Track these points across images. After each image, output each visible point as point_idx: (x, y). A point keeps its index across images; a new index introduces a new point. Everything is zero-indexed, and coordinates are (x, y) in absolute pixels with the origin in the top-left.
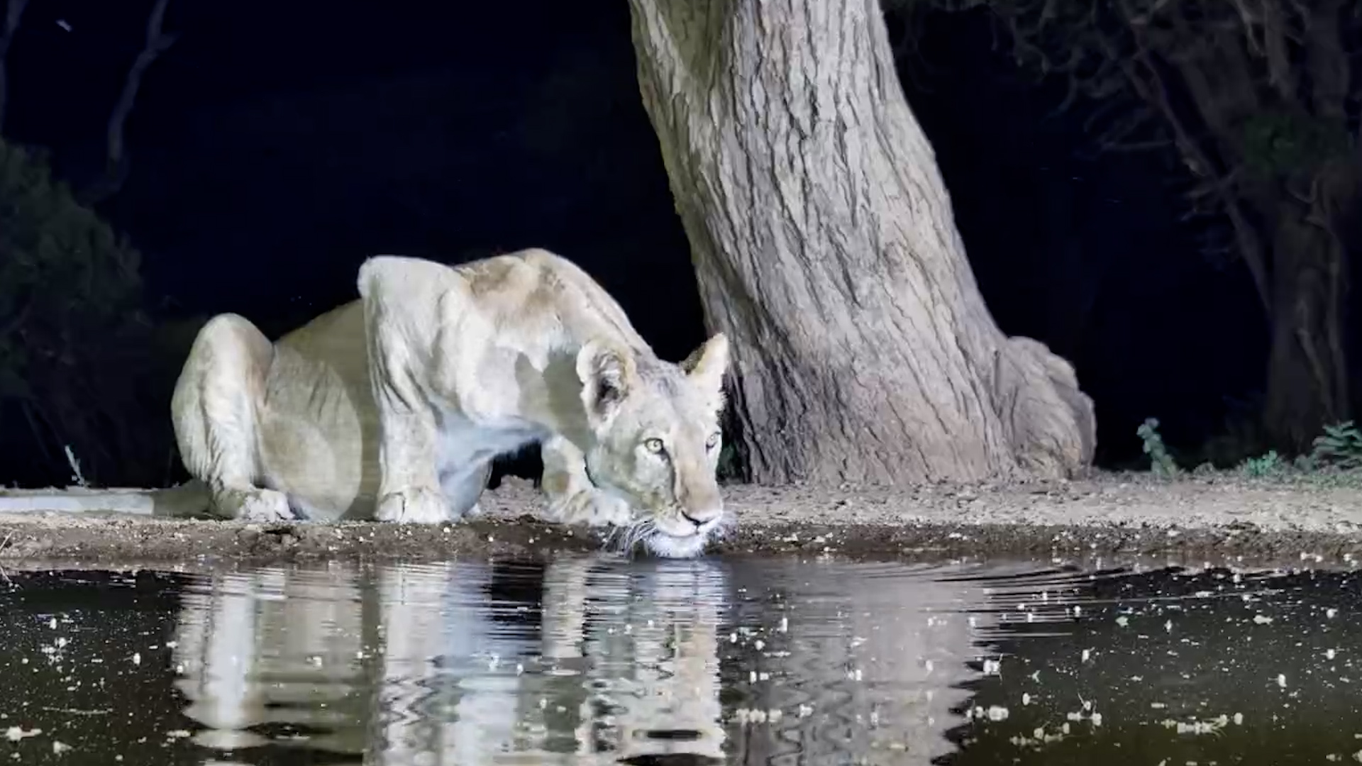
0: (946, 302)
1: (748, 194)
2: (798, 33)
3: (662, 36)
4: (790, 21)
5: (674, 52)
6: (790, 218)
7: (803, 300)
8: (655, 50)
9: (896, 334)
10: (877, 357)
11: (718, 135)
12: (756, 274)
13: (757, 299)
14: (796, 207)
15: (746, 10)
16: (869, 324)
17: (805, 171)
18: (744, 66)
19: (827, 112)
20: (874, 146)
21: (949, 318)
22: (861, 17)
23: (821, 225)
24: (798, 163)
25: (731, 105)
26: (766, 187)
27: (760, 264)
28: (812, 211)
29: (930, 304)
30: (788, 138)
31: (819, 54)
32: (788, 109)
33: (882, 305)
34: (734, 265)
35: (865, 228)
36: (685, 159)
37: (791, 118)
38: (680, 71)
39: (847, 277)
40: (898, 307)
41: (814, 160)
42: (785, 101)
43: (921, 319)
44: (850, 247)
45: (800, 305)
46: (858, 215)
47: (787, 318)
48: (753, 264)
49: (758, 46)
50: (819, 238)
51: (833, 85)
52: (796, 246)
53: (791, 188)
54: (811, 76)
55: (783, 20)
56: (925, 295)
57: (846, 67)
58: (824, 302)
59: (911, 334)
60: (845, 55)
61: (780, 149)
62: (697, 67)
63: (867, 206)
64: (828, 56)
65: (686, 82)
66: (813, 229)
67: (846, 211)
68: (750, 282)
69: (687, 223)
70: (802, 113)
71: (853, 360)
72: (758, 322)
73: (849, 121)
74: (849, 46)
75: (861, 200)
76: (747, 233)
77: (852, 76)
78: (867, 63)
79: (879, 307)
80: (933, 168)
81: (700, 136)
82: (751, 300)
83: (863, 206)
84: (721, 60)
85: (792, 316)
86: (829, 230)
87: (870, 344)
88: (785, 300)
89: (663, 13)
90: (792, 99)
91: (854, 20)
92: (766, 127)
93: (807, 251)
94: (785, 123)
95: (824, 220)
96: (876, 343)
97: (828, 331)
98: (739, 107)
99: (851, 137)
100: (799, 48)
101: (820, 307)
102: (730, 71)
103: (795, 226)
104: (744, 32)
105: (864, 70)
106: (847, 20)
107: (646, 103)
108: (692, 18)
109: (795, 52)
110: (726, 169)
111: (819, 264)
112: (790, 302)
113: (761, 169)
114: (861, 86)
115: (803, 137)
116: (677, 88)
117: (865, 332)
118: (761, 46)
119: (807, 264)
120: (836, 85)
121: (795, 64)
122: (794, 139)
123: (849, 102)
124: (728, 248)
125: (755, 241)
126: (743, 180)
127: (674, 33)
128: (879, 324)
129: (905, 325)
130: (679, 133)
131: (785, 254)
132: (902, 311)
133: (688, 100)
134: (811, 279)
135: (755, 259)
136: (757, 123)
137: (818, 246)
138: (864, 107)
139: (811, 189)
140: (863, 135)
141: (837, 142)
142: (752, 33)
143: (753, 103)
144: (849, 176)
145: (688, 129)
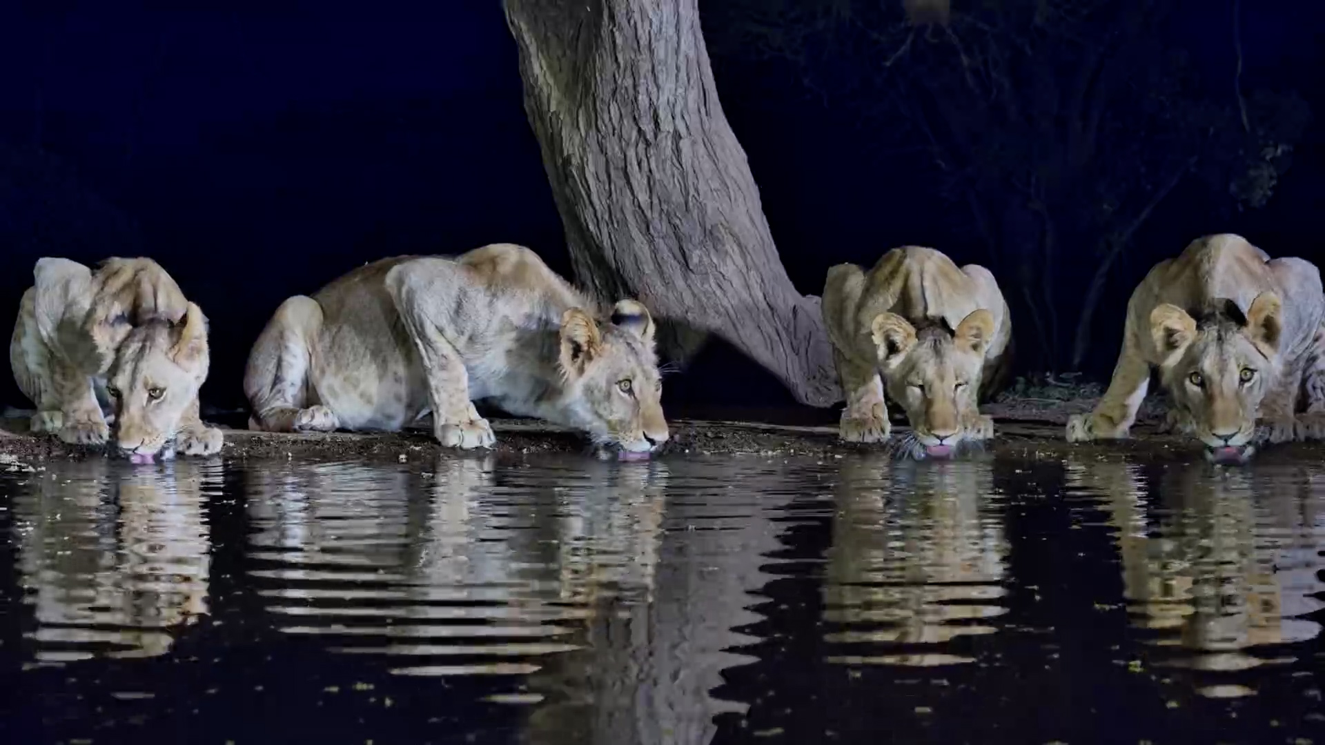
0: (757, 270)
1: (607, 187)
2: (645, 67)
3: (542, 68)
4: (639, 58)
5: (551, 81)
6: (640, 207)
7: (648, 268)
8: (536, 80)
9: (719, 292)
10: (705, 312)
11: (584, 141)
12: (613, 248)
13: (614, 266)
14: (643, 198)
15: (605, 49)
16: (699, 285)
17: (650, 171)
18: (604, 91)
19: (667, 126)
20: (701, 150)
21: (759, 281)
22: (692, 54)
23: (662, 210)
24: (645, 164)
25: (593, 122)
26: (621, 182)
27: (616, 240)
28: (656, 201)
29: (744, 270)
30: (637, 145)
31: (660, 82)
32: (637, 124)
33: (709, 271)
34: (597, 242)
35: (695, 213)
36: (560, 161)
37: (640, 130)
38: (555, 94)
39: (681, 248)
40: (721, 273)
41: (657, 161)
42: (635, 118)
43: (737, 282)
44: (684, 228)
45: (647, 272)
46: (691, 204)
47: (636, 280)
48: (611, 240)
49: (614, 76)
50: (661, 220)
51: (671, 105)
52: (644, 226)
53: (639, 181)
54: (654, 99)
55: (633, 57)
56: (740, 262)
57: (680, 91)
58: (664, 268)
59: (730, 292)
60: (680, 82)
61: (631, 153)
62: (568, 90)
63: (696, 195)
64: (668, 84)
65: (559, 103)
66: (656, 215)
67: (682, 200)
68: (609, 253)
69: (561, 209)
70: (648, 127)
71: (687, 312)
72: (615, 283)
73: (683, 131)
74: (683, 74)
75: (692, 192)
76: (606, 217)
77: (685, 99)
78: (696, 88)
79: (707, 273)
80: (746, 169)
81: (571, 144)
82: (609, 268)
83: (694, 196)
84: (587, 86)
85: (640, 279)
86: (668, 214)
87: (699, 300)
88: (635, 267)
89: (542, 52)
90: (639, 115)
91: (687, 57)
92: (620, 137)
93: (652, 231)
94: (634, 133)
95: (665, 207)
96: (704, 300)
97: (667, 290)
98: (600, 122)
99: (685, 144)
100: (645, 77)
101: (661, 273)
102: (594, 95)
103: (643, 212)
104: (603, 64)
105: (694, 95)
106: (681, 57)
107: (530, 119)
108: (564, 54)
109: (642, 81)
110: (590, 170)
111: (661, 241)
112: (639, 269)
113: (616, 168)
114: (692, 105)
115: (648, 144)
116: (553, 109)
117: (696, 291)
118: (617, 76)
119: (651, 241)
120: (674, 106)
121: (642, 89)
122: (641, 146)
123: (683, 118)
124: (591, 227)
125: (612, 223)
126: (604, 177)
127: (550, 67)
128: (706, 286)
129: (726, 285)
130: (555, 142)
131: (635, 233)
132: (723, 276)
133: (561, 117)
134: (655, 252)
135: (613, 236)
136: (614, 135)
137: (660, 226)
138: (693, 120)
139: (654, 183)
140: (694, 143)
141: (674, 147)
142: (610, 66)
143: (610, 119)
144: (684, 175)
145: (562, 138)
